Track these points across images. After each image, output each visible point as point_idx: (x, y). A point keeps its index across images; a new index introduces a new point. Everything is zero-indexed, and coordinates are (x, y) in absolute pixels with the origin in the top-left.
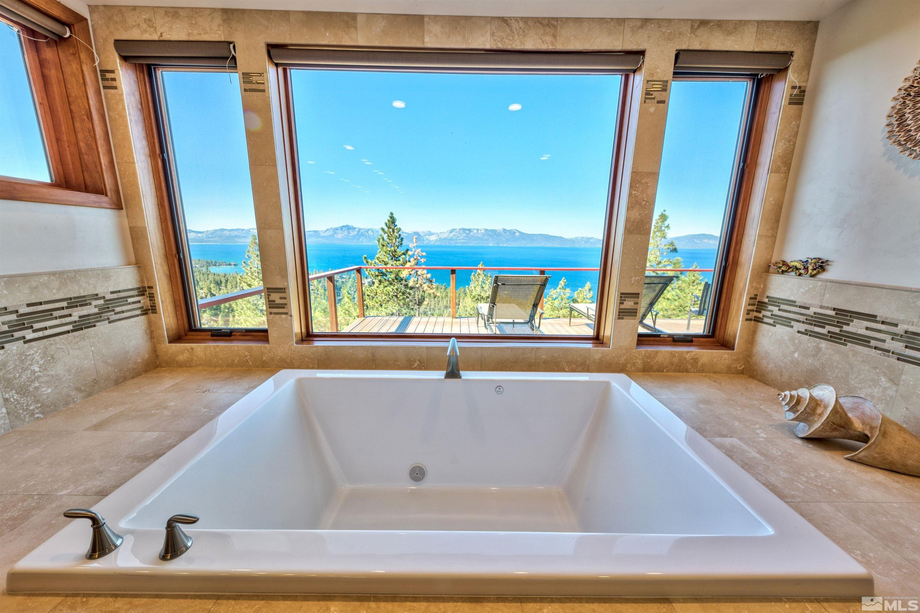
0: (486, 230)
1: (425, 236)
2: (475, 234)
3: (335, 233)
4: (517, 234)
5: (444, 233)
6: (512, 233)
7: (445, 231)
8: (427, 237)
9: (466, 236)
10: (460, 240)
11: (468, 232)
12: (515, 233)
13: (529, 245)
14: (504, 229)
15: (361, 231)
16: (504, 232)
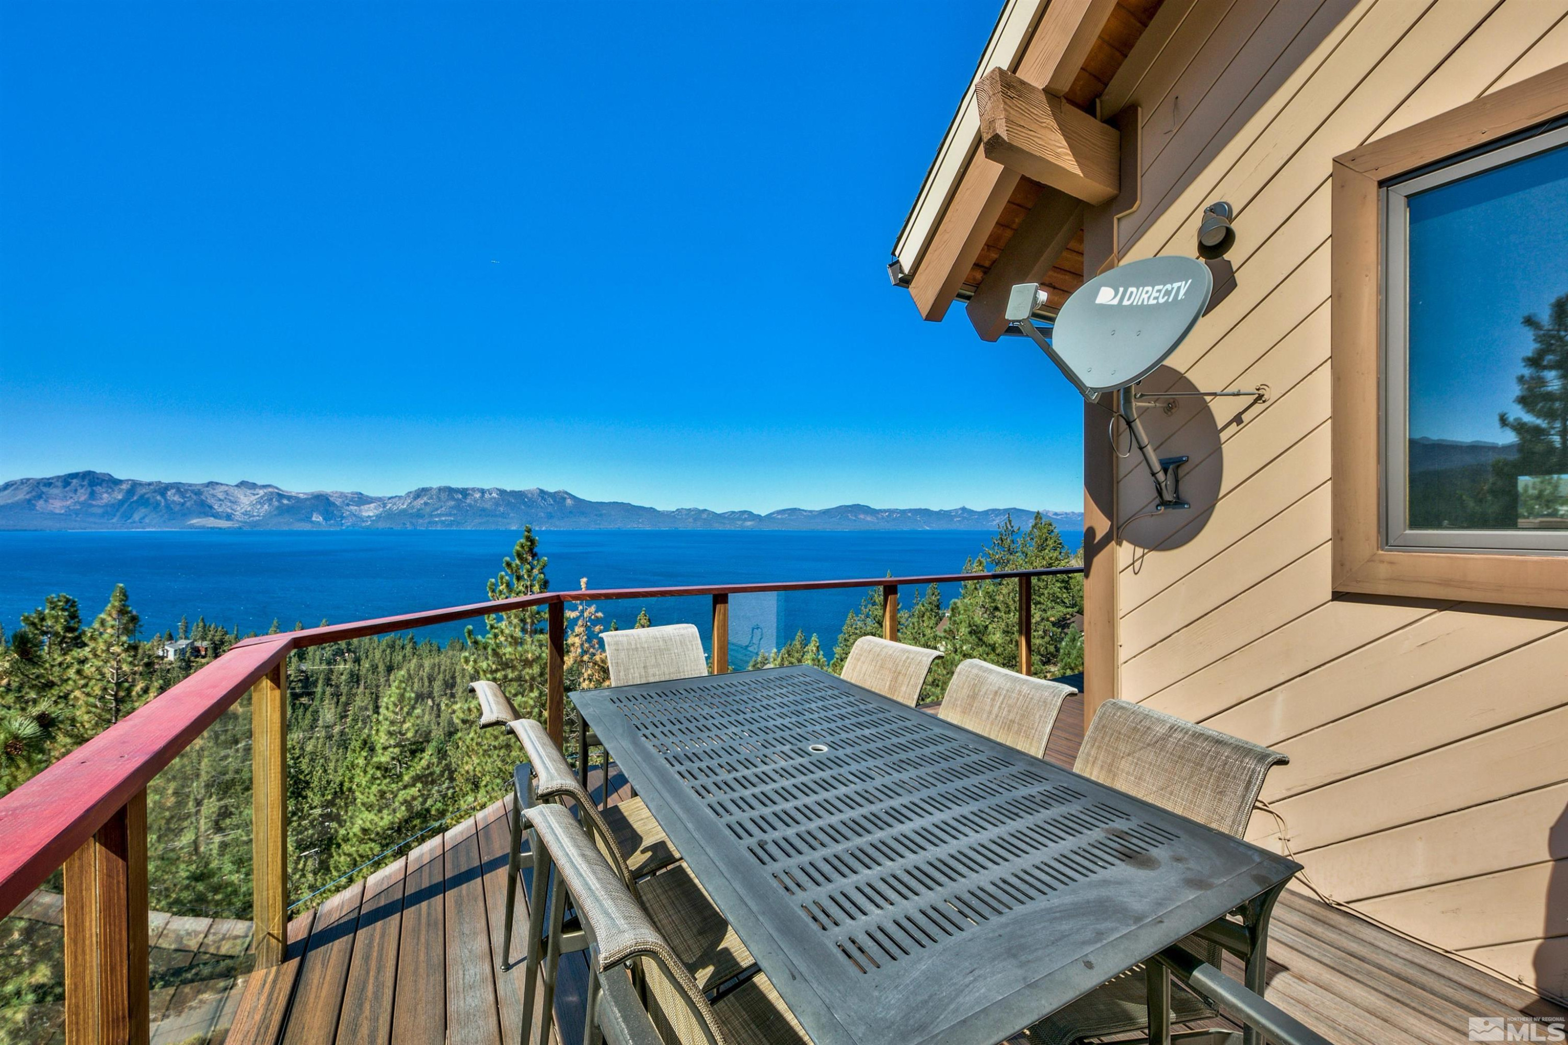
0: (502, 492)
1: (348, 505)
2: (476, 501)
3: (40, 497)
4: (569, 502)
5: (400, 497)
6: (559, 498)
7: (403, 494)
8: (353, 508)
9: (458, 507)
10: (439, 515)
11: (460, 496)
12: (565, 499)
13: (593, 527)
14: (542, 491)
15: (141, 491)
16: (543, 498)
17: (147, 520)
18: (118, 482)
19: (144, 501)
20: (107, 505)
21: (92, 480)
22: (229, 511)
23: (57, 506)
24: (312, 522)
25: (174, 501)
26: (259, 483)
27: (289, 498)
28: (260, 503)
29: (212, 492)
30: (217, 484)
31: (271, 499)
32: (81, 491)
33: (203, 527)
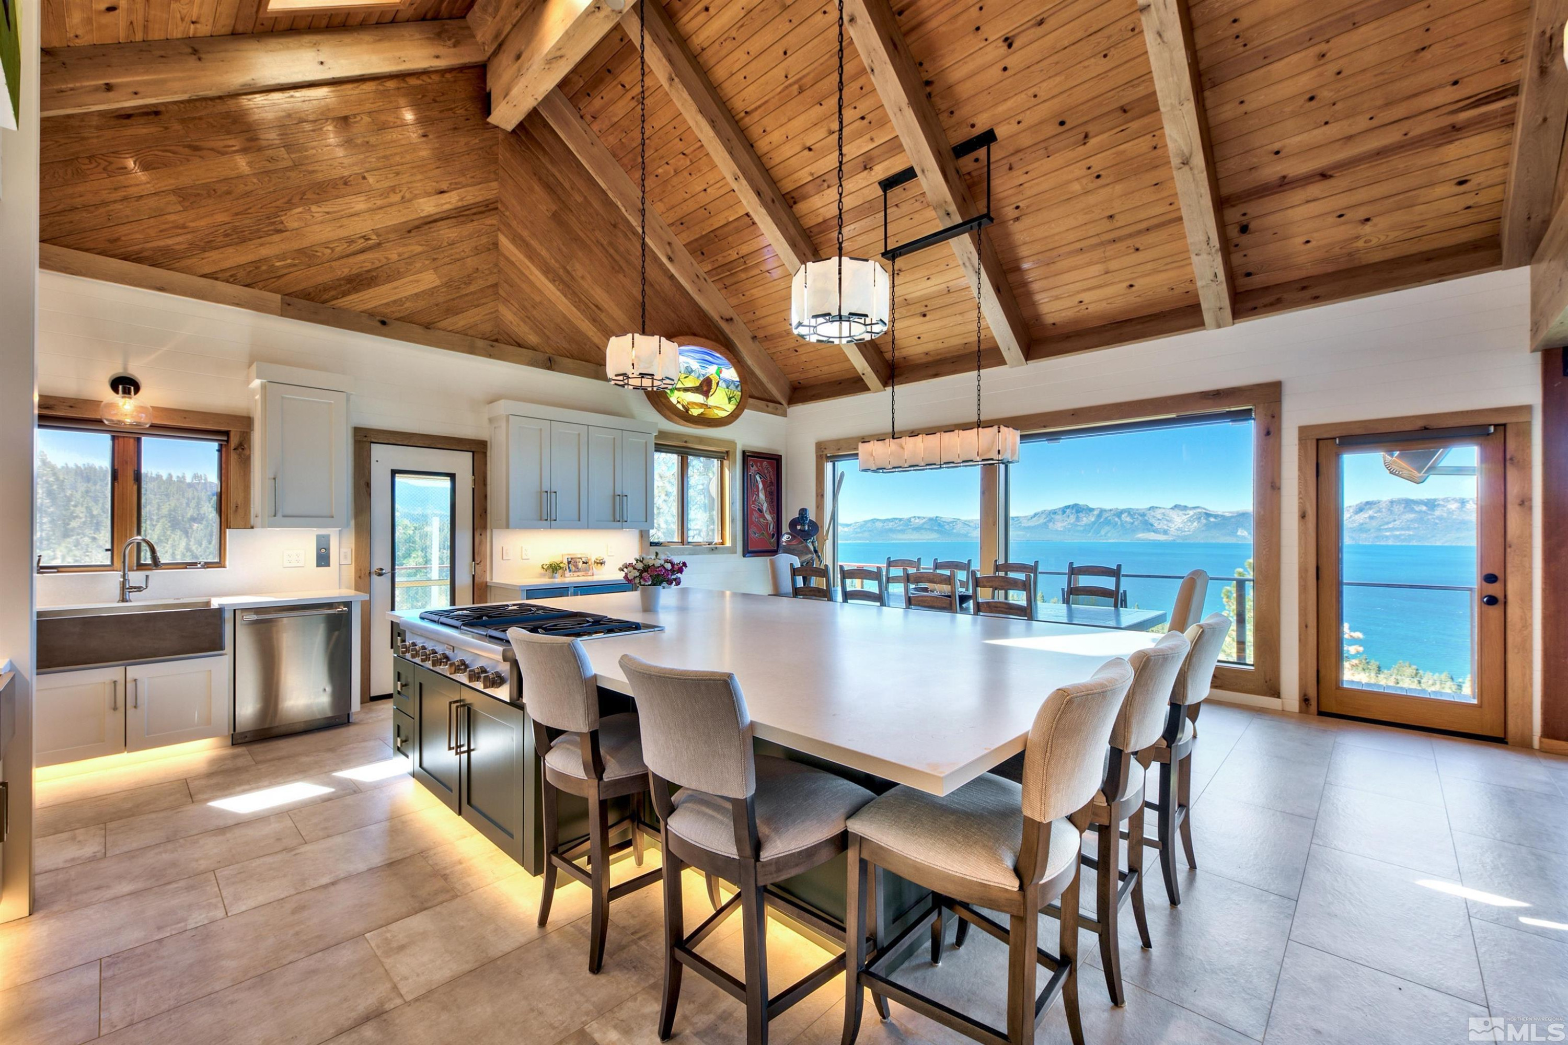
17: (1109, 535)
18: (1092, 510)
19: (1107, 522)
20: (1086, 525)
21: (1077, 509)
22: (1166, 527)
23: (1059, 526)
24: (1238, 536)
25: (1126, 522)
26: (1190, 505)
27: (1216, 516)
28: (1190, 521)
29: (1153, 514)
30: (1157, 508)
31: (1200, 518)
32: (1071, 516)
33: (1146, 539)
